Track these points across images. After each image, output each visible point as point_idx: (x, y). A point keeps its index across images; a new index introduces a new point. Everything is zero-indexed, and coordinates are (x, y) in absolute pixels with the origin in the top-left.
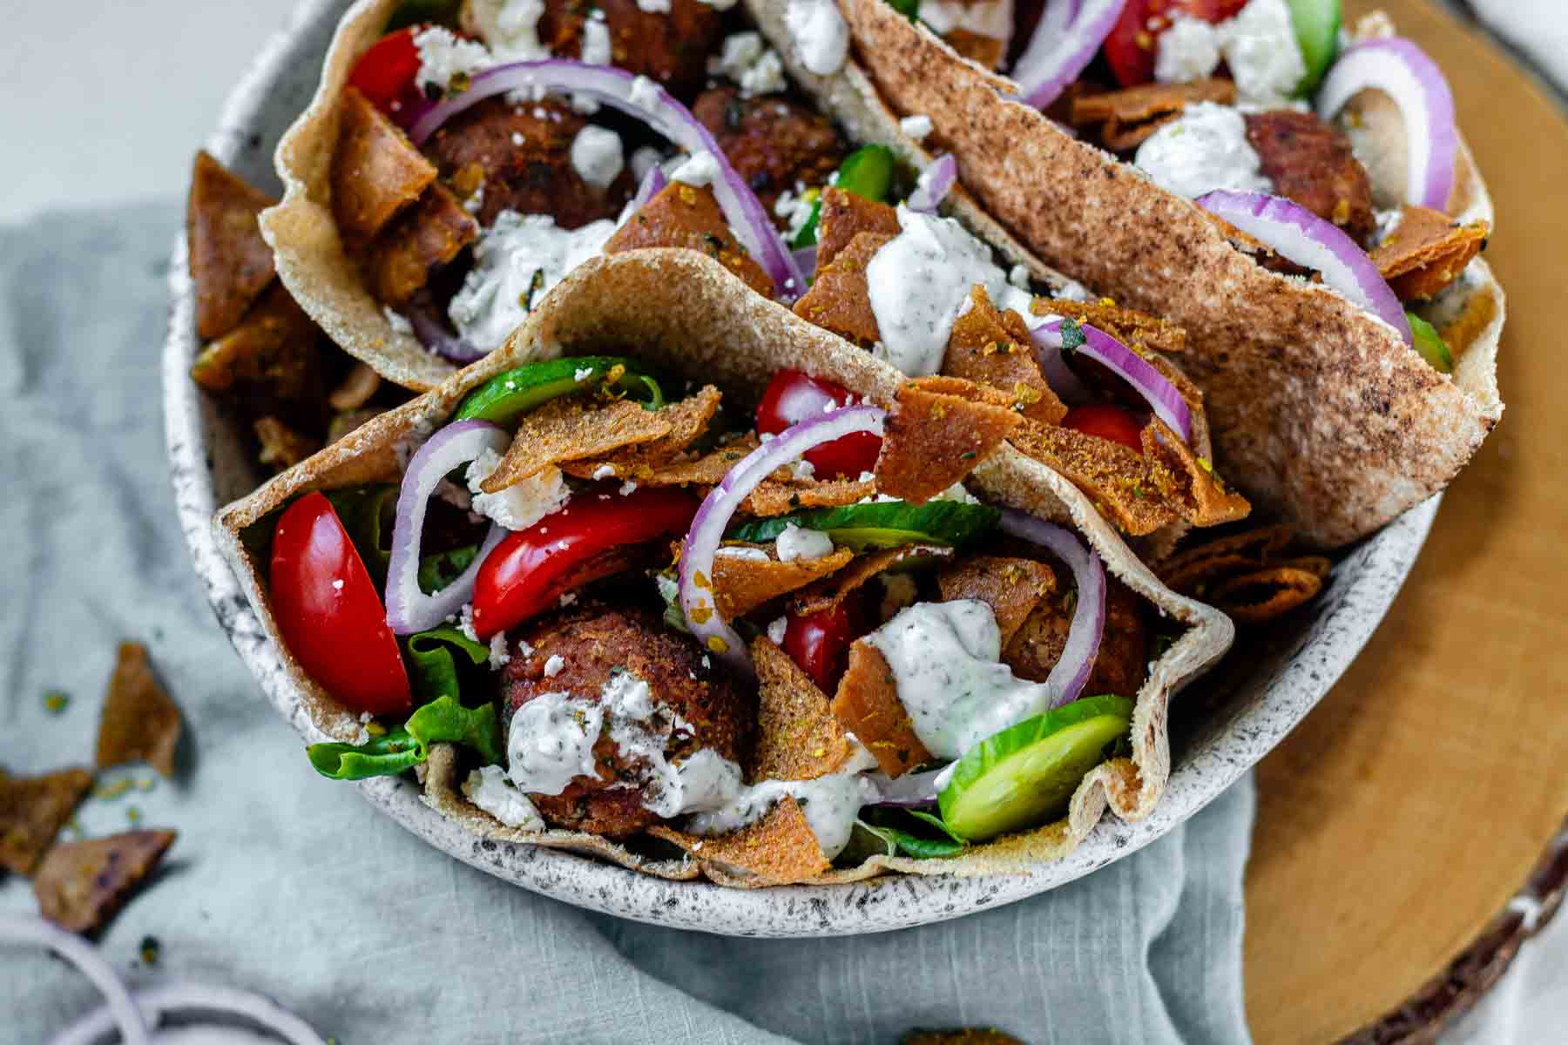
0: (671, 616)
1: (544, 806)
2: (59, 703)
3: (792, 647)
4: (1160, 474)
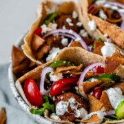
0: (77, 92)
1: (61, 117)
3: (94, 95)
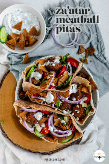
0: (54, 72)
1: (55, 58)
2: (91, 61)
4: (31, 93)
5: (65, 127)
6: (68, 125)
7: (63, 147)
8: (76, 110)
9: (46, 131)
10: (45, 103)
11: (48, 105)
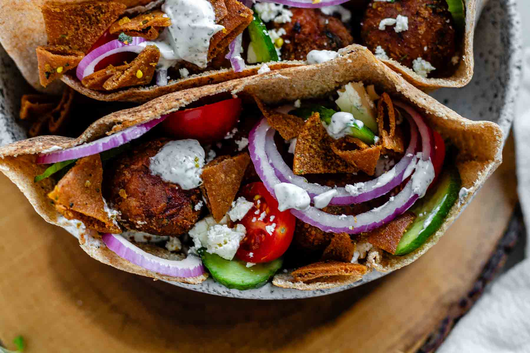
5: (373, 148)
6: (381, 125)
7: (446, 321)
8: (383, 23)
9: (270, 229)
10: (184, 72)
11: (205, 75)
